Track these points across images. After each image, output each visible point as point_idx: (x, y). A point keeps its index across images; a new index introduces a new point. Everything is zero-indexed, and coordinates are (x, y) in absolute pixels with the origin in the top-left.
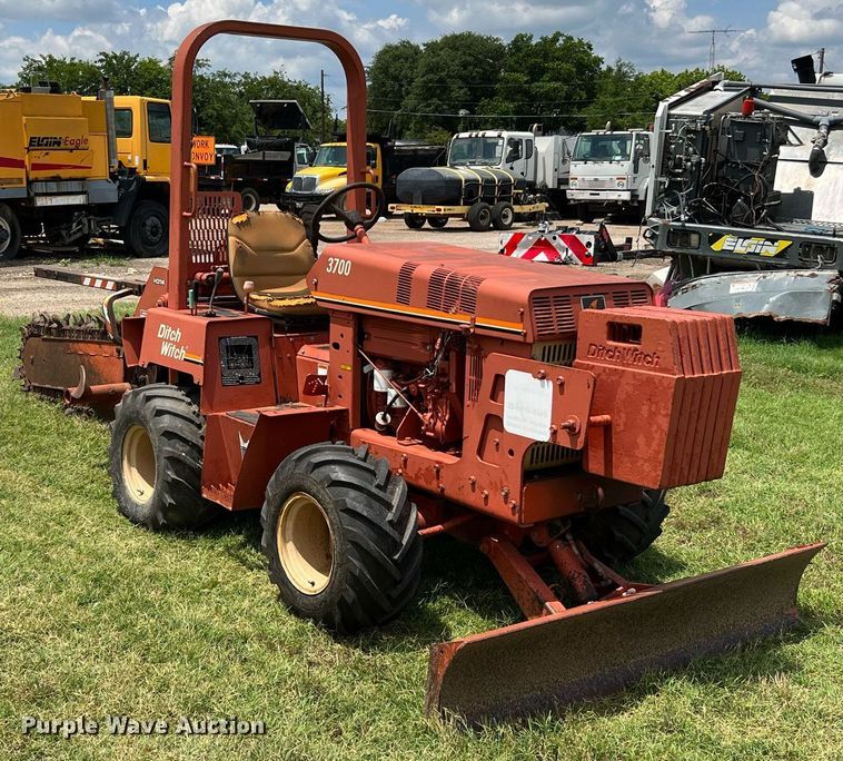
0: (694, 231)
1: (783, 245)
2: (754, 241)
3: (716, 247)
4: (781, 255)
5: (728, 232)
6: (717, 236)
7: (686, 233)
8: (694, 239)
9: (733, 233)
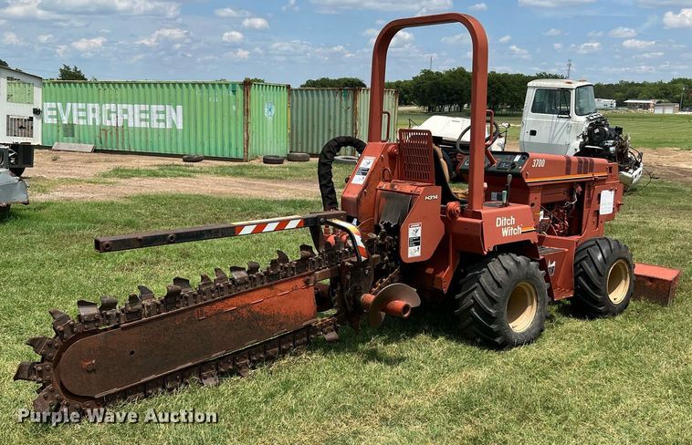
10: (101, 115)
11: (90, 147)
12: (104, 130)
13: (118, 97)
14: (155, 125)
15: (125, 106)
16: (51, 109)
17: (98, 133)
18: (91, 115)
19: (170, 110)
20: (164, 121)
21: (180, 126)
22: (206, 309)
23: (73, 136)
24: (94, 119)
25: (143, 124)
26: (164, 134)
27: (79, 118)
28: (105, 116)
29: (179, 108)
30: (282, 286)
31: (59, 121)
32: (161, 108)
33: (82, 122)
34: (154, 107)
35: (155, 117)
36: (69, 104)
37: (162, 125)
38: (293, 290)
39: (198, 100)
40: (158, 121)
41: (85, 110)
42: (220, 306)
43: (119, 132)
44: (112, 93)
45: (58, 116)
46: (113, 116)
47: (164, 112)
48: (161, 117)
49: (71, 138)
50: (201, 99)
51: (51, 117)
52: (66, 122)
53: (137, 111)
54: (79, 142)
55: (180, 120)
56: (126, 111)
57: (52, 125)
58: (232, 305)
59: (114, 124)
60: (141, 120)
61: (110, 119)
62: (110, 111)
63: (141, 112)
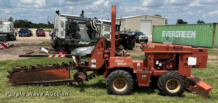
0: (75, 41)
1: (89, 42)
2: (85, 42)
3: (79, 43)
4: (89, 44)
5: (81, 41)
6: (79, 41)
7: (73, 41)
8: (75, 42)
9: (82, 41)
10: (175, 34)
11: (172, 43)
12: (175, 38)
13: (180, 29)
14: (188, 37)
15: (181, 31)
16: (164, 33)
17: (174, 39)
18: (173, 34)
19: (192, 33)
20: (191, 36)
21: (194, 37)
22: (41, 71)
23: (168, 40)
24: (173, 35)
25: (185, 37)
26: (190, 40)
27: (170, 35)
28: (176, 35)
29: (195, 32)
30: (60, 70)
31: (166, 36)
32: (190, 32)
33: (171, 36)
34: (188, 31)
35: (188, 34)
36: (168, 31)
37: (190, 37)
38: (63, 71)
39: (200, 29)
40: (189, 36)
41: (172, 33)
42: (44, 71)
43: (179, 39)
44: (178, 28)
45: (165, 35)
46: (178, 34)
47: (191, 33)
48: (190, 34)
49: (168, 41)
50: (201, 29)
51: (163, 35)
52: (167, 36)
53: (184, 33)
54: (169, 42)
55: (195, 36)
56: (181, 33)
57: (164, 37)
58: (47, 71)
59: (178, 37)
60: (185, 35)
61: (177, 35)
62: (177, 33)
63: (185, 33)
